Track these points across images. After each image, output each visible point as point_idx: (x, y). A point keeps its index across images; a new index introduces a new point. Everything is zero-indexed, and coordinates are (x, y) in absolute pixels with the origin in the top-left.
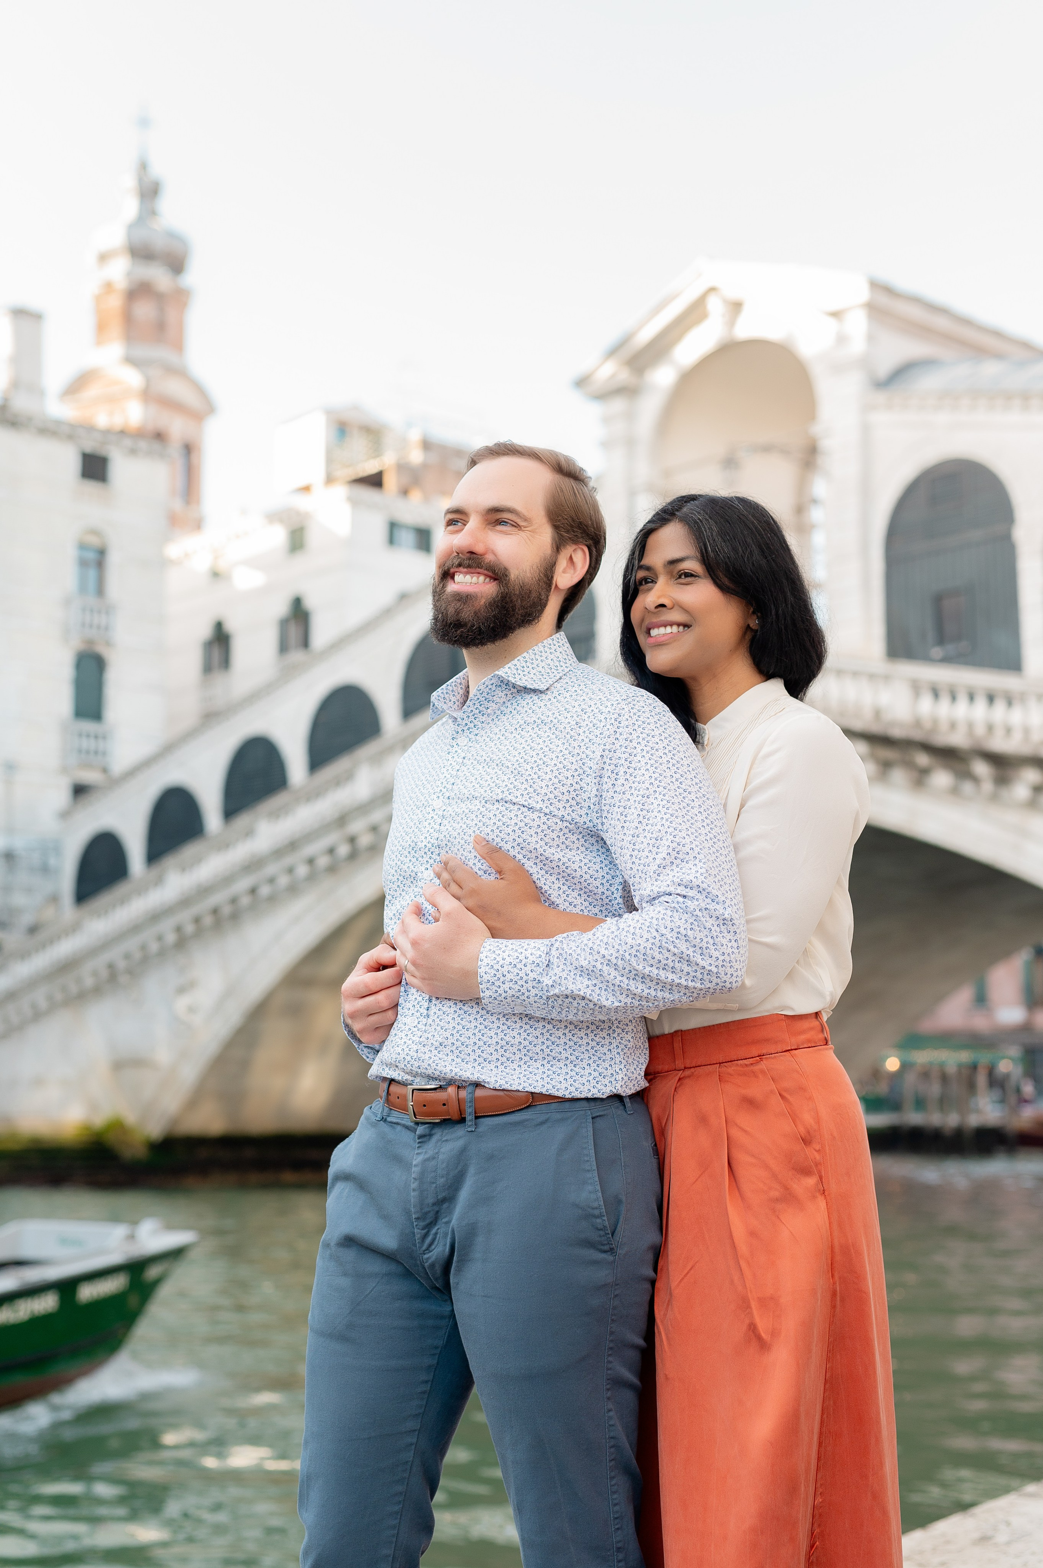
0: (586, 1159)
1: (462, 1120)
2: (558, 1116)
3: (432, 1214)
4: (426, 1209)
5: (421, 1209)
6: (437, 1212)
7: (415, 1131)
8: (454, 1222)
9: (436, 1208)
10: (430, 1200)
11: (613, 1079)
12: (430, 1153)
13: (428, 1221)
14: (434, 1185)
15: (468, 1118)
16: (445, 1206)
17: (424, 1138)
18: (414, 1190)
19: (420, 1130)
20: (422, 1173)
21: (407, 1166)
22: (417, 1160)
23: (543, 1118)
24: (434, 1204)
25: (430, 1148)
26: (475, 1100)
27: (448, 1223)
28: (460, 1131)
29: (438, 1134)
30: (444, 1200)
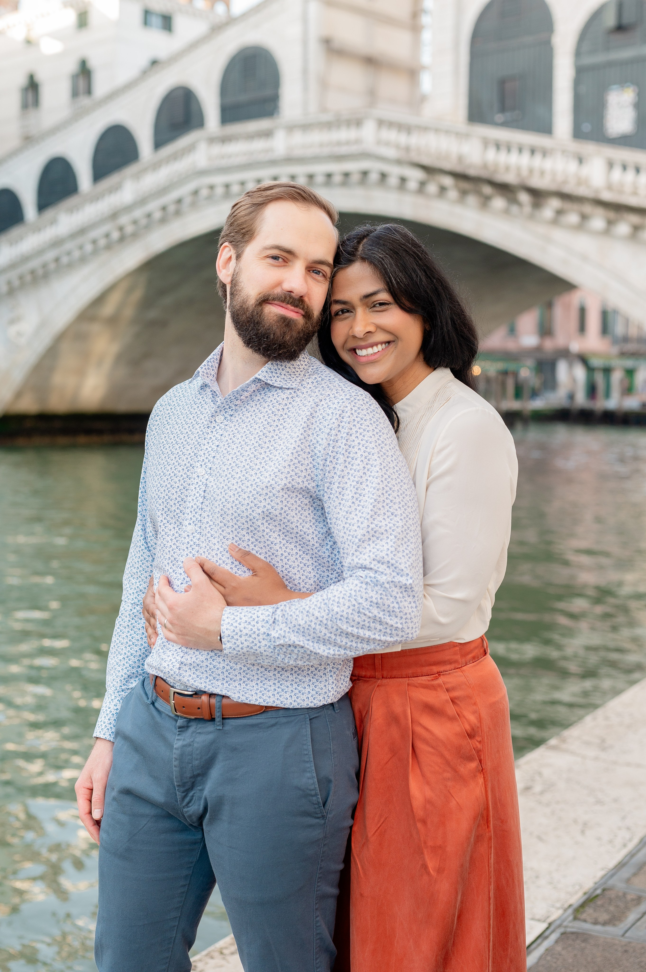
0: (306, 752)
1: (213, 720)
2: (284, 720)
3: (189, 784)
4: (185, 781)
5: (181, 780)
6: (193, 782)
7: (176, 721)
8: (206, 793)
9: (193, 780)
10: (188, 775)
11: (326, 696)
12: (188, 741)
13: (186, 788)
14: (191, 765)
15: (217, 720)
16: (199, 778)
17: (183, 729)
18: (175, 766)
19: (180, 722)
20: (182, 755)
21: (170, 746)
22: (178, 744)
23: (273, 721)
24: (191, 778)
25: (187, 737)
26: (222, 707)
27: (202, 790)
28: (210, 727)
29: (193, 727)
30: (198, 775)
